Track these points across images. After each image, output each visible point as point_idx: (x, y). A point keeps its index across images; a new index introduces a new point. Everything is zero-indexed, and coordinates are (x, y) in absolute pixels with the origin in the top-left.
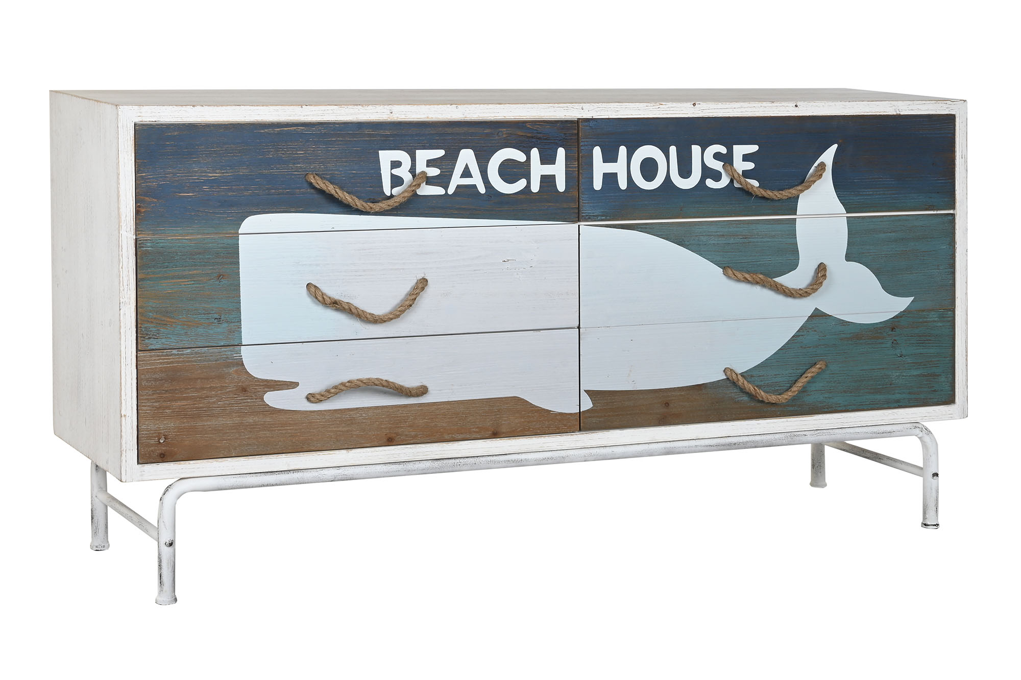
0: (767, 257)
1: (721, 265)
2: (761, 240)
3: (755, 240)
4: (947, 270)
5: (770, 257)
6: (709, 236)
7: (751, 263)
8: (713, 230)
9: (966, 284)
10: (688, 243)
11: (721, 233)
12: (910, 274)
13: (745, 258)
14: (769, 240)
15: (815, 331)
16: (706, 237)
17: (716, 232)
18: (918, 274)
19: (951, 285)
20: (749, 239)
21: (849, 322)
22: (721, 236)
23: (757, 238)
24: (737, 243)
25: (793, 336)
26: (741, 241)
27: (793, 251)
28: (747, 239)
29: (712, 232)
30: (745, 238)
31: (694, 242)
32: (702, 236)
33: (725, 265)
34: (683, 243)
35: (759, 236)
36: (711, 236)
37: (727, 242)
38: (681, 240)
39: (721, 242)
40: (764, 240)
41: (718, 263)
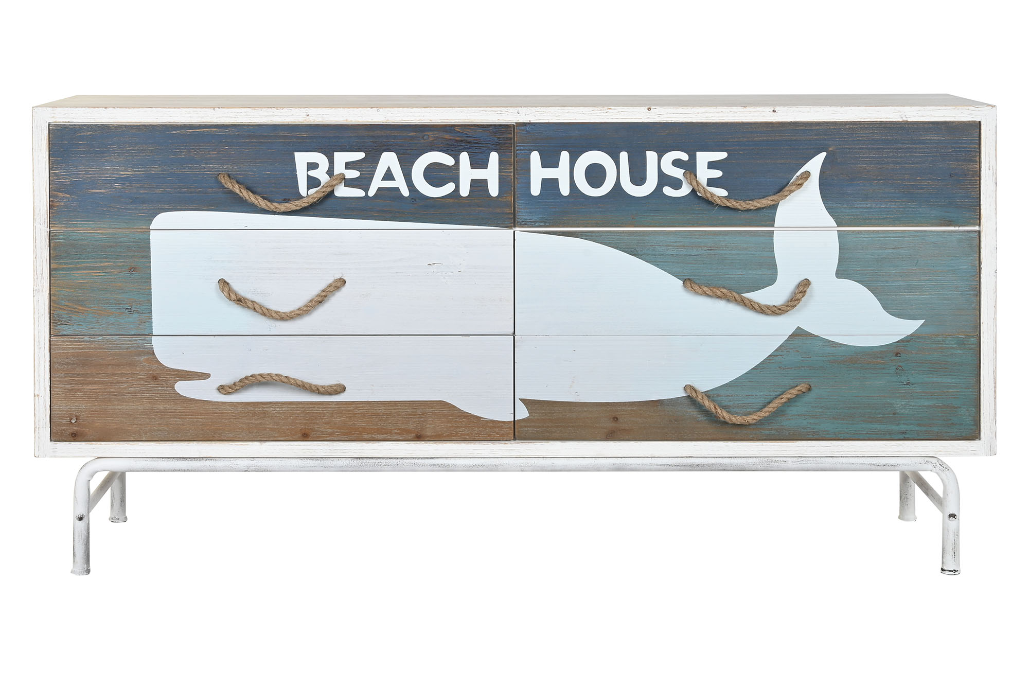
2: (730, 252)
3: (723, 252)
5: (740, 270)
6: (666, 246)
8: (672, 241)
10: (641, 253)
11: (681, 244)
14: (740, 252)
15: (797, 351)
16: (663, 248)
17: (676, 242)
20: (715, 251)
22: (681, 246)
23: (726, 250)
24: (701, 255)
26: (705, 252)
27: (770, 265)
28: (713, 251)
29: (670, 242)
30: (711, 250)
31: (648, 252)
32: (658, 246)
33: (686, 278)
34: (636, 252)
35: (727, 248)
36: (669, 246)
37: (689, 253)
38: (633, 250)
39: (681, 253)
40: (734, 252)
41: (678, 275)
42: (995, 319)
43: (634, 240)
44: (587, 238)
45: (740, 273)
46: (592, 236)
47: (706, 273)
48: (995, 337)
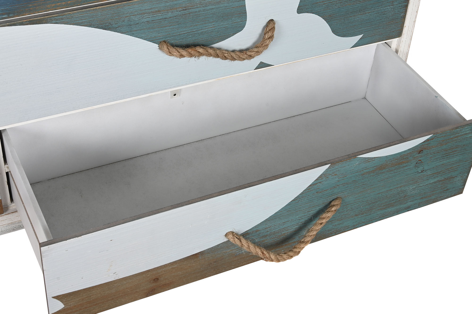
0: (210, 24)
1: (156, 41)
2: (204, 8)
3: (197, 10)
4: (400, 5)
5: (213, 23)
6: (141, 14)
7: (191, 33)
8: (147, 8)
9: (416, 13)
10: (116, 26)
11: (157, 9)
12: (364, 14)
13: (185, 30)
14: (214, 7)
15: (336, 175)
16: (138, 16)
17: (151, 9)
18: (371, 13)
19: (401, 18)
20: (190, 10)
21: (375, 158)
22: (156, 12)
23: (200, 7)
24: (175, 16)
25: (310, 186)
26: (180, 13)
27: (240, 13)
28: (187, 11)
29: (145, 10)
30: (185, 10)
31: (123, 23)
32: (133, 15)
33: (160, 40)
34: (110, 26)
35: (201, 5)
36: (145, 14)
37: (165, 17)
38: (107, 24)
39: (157, 18)
40: (208, 8)
41: (153, 39)
42: (415, 22)
43: (108, 14)
44: (57, 22)
45: (213, 26)
46: (62, 19)
47: (181, 32)
48: (411, 36)
